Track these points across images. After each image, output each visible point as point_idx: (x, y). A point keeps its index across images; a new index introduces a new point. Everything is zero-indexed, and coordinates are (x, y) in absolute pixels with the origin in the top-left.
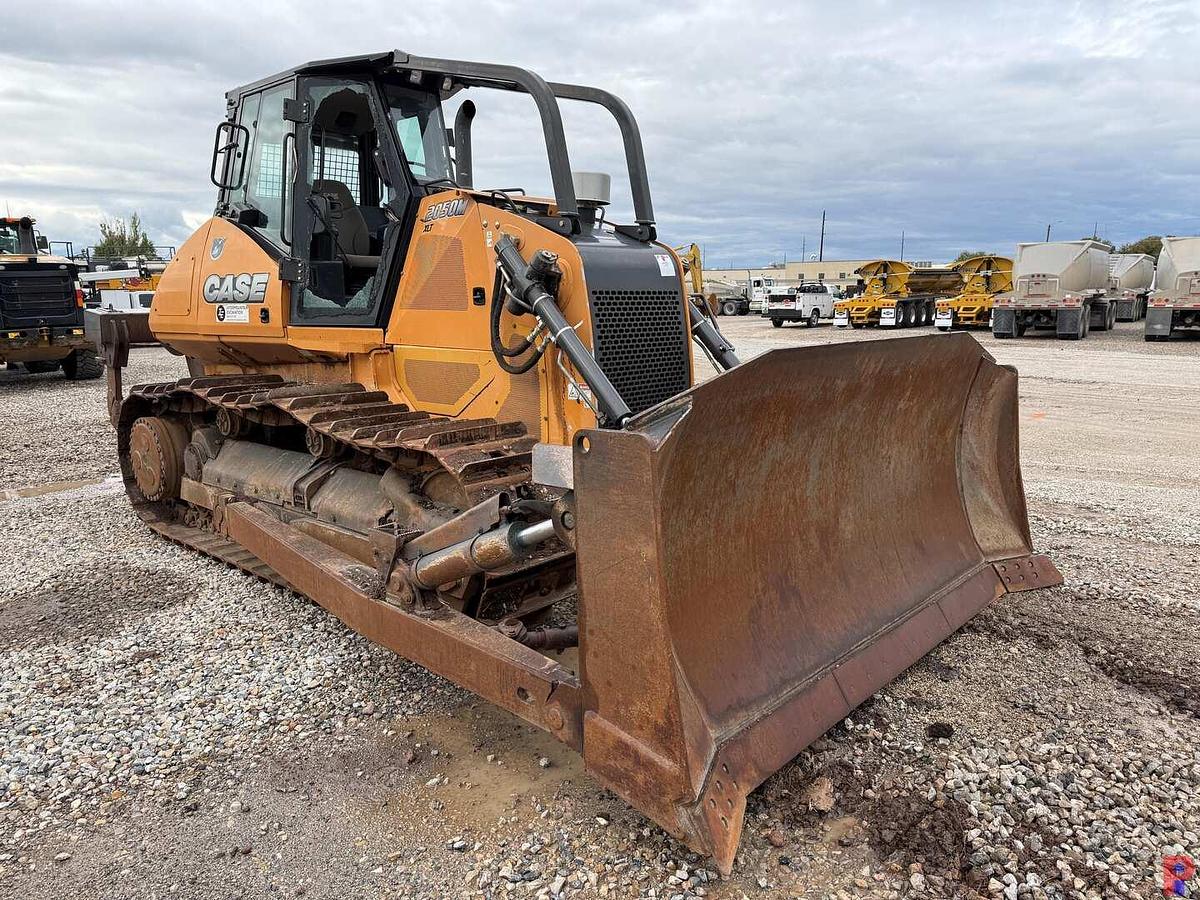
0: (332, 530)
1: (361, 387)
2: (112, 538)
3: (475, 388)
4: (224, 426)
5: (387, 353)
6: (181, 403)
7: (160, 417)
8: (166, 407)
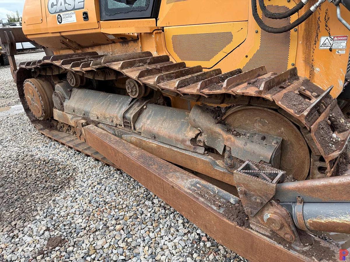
0: (154, 144)
1: (149, 54)
2: (24, 138)
3: (228, 48)
4: (72, 81)
5: (160, 33)
6: (46, 70)
7: (36, 78)
8: (38, 73)
